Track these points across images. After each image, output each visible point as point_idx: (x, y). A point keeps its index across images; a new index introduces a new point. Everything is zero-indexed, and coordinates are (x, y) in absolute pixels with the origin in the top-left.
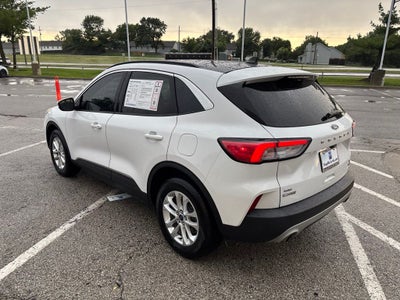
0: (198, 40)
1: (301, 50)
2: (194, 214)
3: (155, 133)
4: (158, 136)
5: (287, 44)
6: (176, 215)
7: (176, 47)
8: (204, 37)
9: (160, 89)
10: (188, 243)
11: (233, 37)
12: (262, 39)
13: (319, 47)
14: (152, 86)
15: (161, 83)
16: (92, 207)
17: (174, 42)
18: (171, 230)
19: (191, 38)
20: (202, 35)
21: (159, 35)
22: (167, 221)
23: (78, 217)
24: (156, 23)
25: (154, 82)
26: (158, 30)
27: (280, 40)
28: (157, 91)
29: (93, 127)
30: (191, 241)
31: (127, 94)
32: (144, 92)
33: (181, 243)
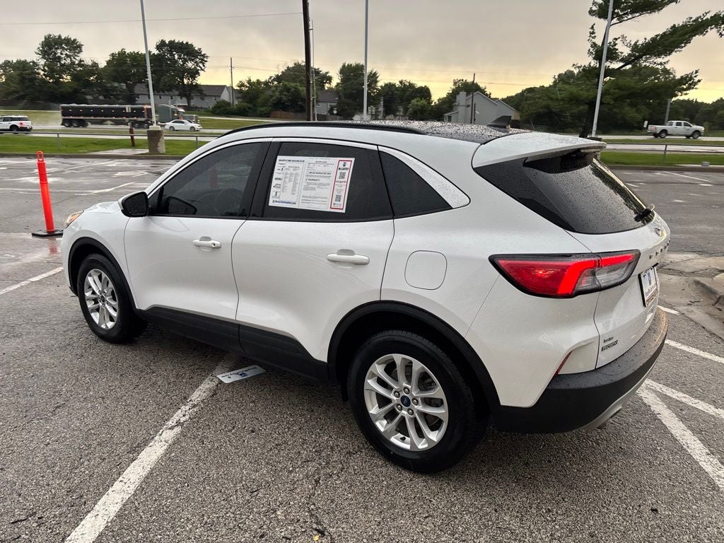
0: (266, 83)
1: (449, 103)
2: (438, 392)
3: (350, 252)
4: (357, 257)
5: (425, 93)
6: (392, 396)
7: (225, 96)
9: (348, 174)
10: (422, 445)
11: (330, 79)
12: (380, 84)
13: (477, 97)
14: (332, 169)
15: (350, 162)
16: (198, 395)
17: (222, 88)
18: (382, 425)
19: (254, 80)
20: (273, 74)
21: (194, 73)
22: (373, 409)
23: (178, 416)
24: (188, 51)
25: (334, 160)
26: (190, 65)
27: (411, 86)
28: (342, 176)
29: (198, 246)
30: (429, 441)
31: (274, 182)
32: (313, 178)
33: (407, 447)
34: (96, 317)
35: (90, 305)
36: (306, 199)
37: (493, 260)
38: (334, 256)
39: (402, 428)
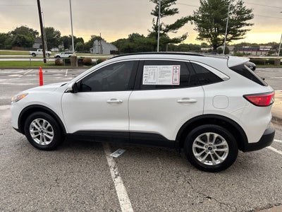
0: (7, 35)
2: (224, 143)
3: (188, 99)
4: (192, 100)
5: (81, 40)
6: (204, 148)
8: (13, 32)
10: (218, 162)
12: (62, 36)
13: (102, 43)
15: (178, 67)
16: (111, 164)
18: (200, 159)
22: (196, 154)
27: (74, 37)
28: (176, 72)
29: (109, 103)
30: (220, 160)
31: (144, 76)
32: (163, 73)
33: (212, 164)
34: (37, 141)
35: (33, 136)
36: (161, 81)
37: (244, 96)
38: (181, 101)
39: (209, 158)
